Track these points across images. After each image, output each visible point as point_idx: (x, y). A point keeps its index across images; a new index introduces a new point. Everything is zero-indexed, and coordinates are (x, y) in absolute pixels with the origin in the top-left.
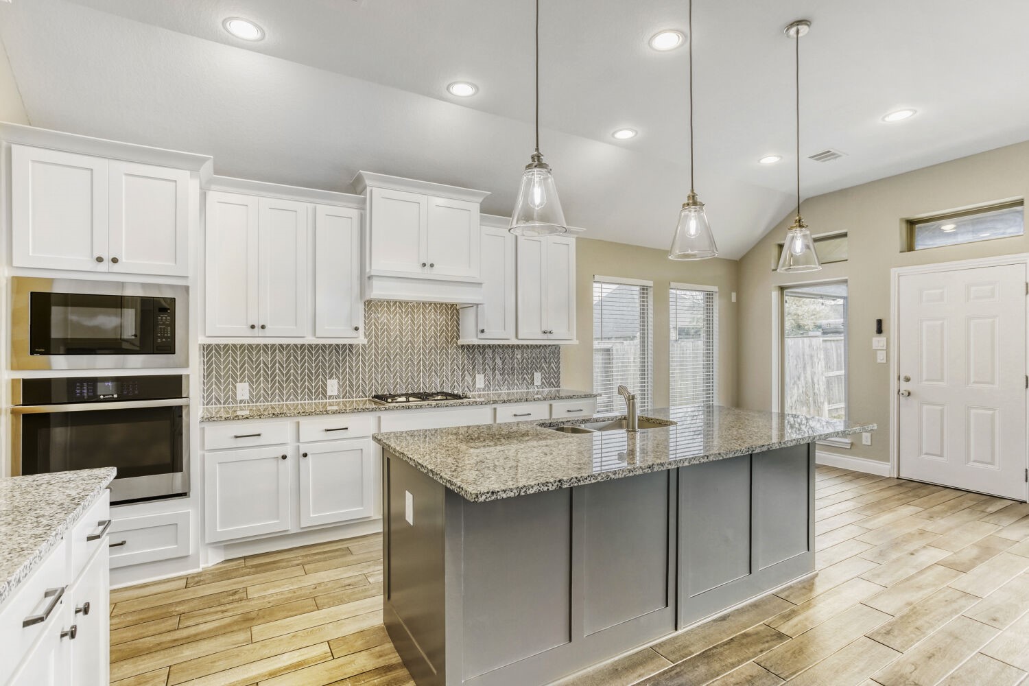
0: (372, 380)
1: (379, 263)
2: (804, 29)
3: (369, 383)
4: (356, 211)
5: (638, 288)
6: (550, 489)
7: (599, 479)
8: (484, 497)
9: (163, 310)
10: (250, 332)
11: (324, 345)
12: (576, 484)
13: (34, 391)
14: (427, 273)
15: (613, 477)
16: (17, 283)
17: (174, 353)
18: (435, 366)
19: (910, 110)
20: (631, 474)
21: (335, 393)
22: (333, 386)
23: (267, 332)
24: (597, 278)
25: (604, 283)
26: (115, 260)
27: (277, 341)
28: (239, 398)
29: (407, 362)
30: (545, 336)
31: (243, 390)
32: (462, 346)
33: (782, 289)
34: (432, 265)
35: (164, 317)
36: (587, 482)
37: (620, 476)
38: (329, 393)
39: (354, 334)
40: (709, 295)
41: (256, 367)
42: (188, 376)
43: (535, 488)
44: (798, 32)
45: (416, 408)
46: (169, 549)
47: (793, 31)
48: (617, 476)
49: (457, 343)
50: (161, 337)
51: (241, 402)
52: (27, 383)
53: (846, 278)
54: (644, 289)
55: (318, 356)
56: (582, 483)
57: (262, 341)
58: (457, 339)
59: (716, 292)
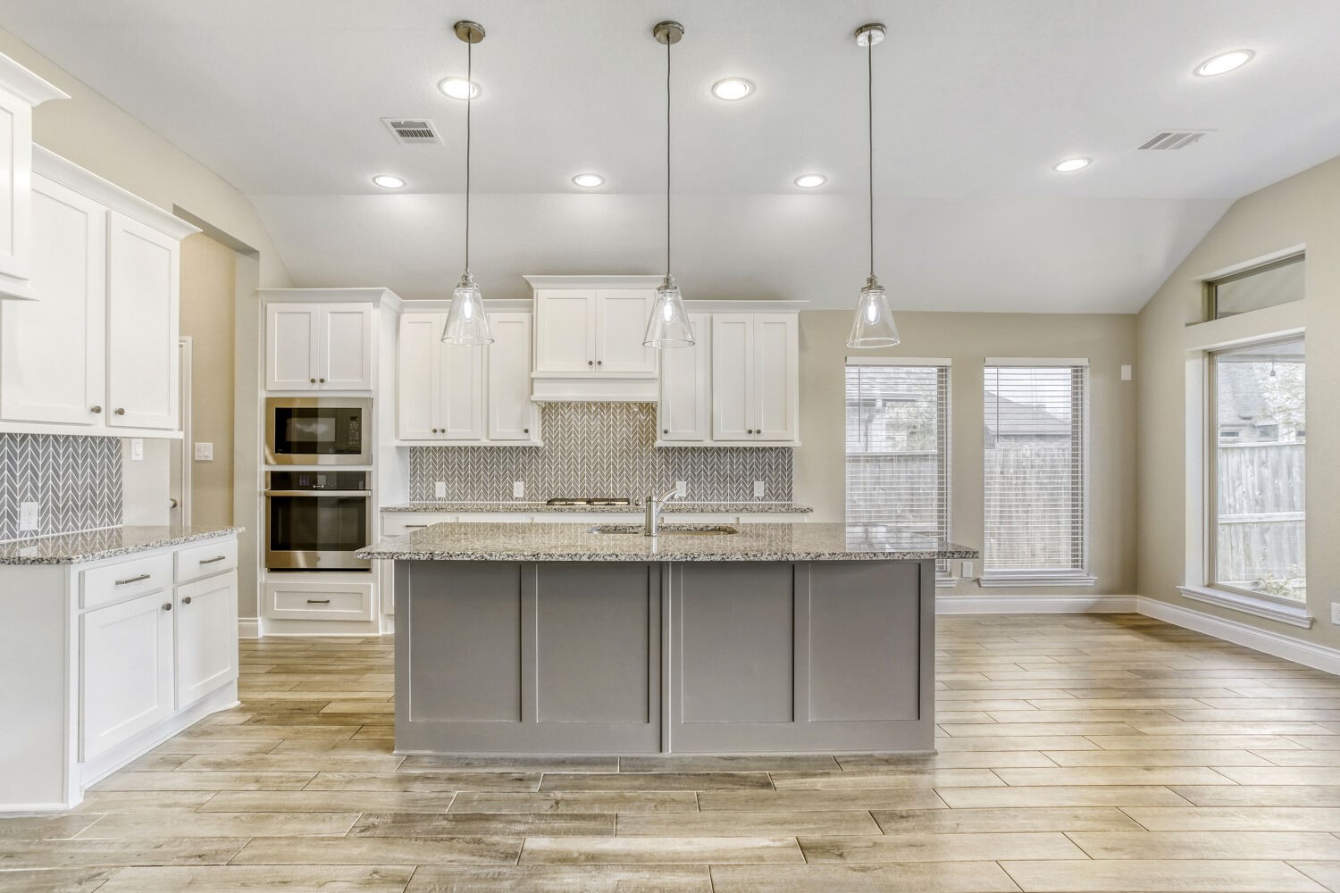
0: (558, 483)
1: (544, 367)
2: (878, 36)
3: (555, 487)
4: (527, 314)
5: (935, 370)
6: (422, 559)
7: (473, 557)
8: (361, 555)
9: (354, 418)
10: (433, 436)
11: (511, 447)
12: (448, 559)
13: (279, 480)
14: (594, 372)
15: (489, 558)
16: (269, 401)
17: (360, 453)
18: (627, 471)
19: (1242, 51)
20: (510, 559)
21: (521, 495)
22: (519, 489)
23: (448, 435)
24: (850, 360)
25: (861, 366)
26: (322, 381)
27: (456, 444)
28: (437, 496)
29: (596, 466)
30: (752, 437)
31: (441, 489)
32: (660, 448)
33: (1211, 354)
34: (599, 363)
35: (353, 424)
36: (460, 558)
37: (497, 559)
38: (515, 495)
39: (525, 436)
40: (1077, 372)
41: (452, 468)
42: (370, 472)
43: (407, 556)
44: (870, 38)
45: (569, 512)
46: (355, 613)
47: (862, 39)
48: (493, 558)
49: (653, 446)
50: (353, 440)
51: (439, 499)
52: (274, 474)
53: (1302, 329)
54: (943, 370)
55: (506, 458)
56: (454, 558)
57: (443, 444)
58: (653, 441)
59: (1087, 367)
